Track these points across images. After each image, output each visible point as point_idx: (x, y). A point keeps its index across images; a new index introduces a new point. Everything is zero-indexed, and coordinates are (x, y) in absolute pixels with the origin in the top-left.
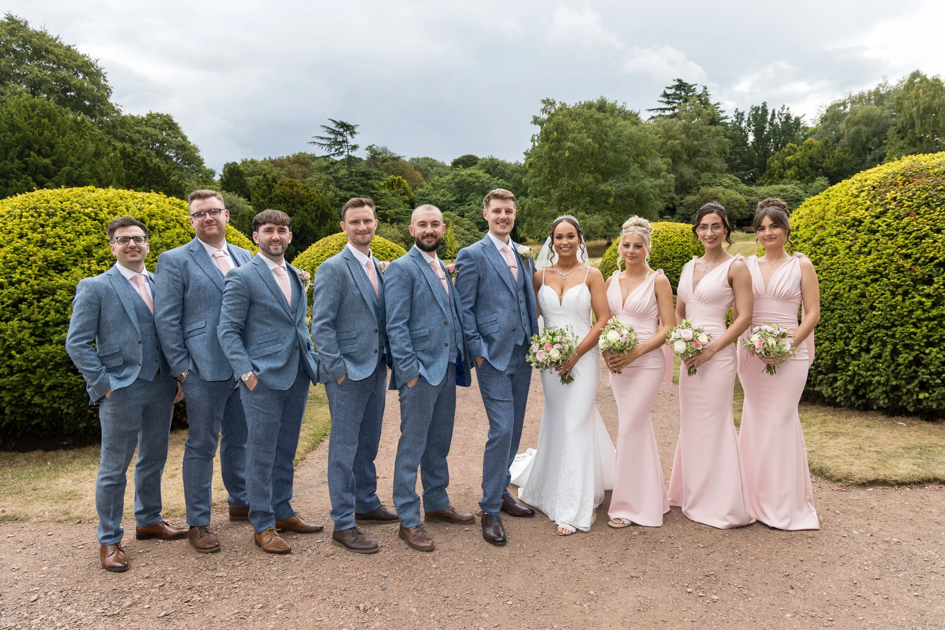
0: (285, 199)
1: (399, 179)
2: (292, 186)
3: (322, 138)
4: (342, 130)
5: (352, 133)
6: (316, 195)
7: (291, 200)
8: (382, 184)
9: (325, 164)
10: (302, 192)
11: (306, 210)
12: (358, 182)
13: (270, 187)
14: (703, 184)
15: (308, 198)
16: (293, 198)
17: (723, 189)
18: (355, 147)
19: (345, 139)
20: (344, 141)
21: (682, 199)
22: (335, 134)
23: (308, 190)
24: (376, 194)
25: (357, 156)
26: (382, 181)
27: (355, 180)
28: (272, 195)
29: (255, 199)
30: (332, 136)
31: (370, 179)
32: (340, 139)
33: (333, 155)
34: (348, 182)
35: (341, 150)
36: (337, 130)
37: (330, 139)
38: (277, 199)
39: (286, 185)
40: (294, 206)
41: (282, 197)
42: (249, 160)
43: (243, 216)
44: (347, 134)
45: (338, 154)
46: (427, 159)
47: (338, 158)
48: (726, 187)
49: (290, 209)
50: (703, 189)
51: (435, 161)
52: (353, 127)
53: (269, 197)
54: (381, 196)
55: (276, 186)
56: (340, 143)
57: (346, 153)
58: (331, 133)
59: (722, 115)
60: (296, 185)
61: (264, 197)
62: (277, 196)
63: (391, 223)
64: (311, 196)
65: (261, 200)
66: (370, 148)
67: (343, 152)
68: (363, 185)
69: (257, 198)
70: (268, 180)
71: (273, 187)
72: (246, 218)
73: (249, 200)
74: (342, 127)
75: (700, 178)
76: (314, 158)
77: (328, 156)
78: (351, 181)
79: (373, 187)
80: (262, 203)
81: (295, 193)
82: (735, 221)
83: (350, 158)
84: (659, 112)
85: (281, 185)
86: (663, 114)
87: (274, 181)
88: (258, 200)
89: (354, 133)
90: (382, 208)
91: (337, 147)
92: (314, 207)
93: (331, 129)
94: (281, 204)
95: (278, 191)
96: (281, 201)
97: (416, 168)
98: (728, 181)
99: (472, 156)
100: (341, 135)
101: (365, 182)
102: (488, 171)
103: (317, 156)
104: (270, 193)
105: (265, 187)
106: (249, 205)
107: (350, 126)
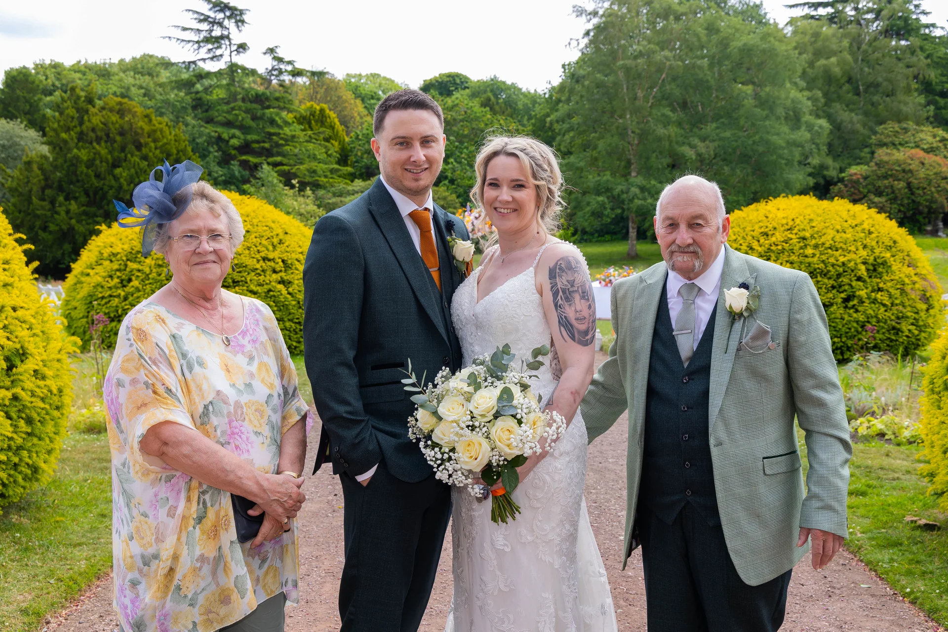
0: (108, 135)
1: (322, 111)
2: (121, 112)
3: (185, 29)
4: (220, 16)
5: (240, 22)
6: (166, 129)
7: (118, 138)
8: (289, 117)
9: (185, 76)
10: (141, 124)
11: (145, 158)
12: (247, 111)
13: (82, 112)
14: (882, 145)
15: (149, 137)
16: (122, 133)
17: (922, 154)
18: (242, 47)
19: (226, 33)
20: (222, 37)
21: (842, 170)
22: (211, 22)
23: (150, 121)
24: (278, 134)
25: (249, 65)
26: (290, 111)
27: (240, 109)
28: (84, 127)
29: (52, 133)
30: (205, 26)
31: (268, 107)
32: (217, 32)
33: (204, 60)
34: (228, 112)
35: (218, 52)
36: (212, 14)
37: (199, 31)
38: (92, 135)
39: (111, 110)
40: (123, 149)
41: (102, 130)
42: (48, 62)
43: (29, 164)
44: (230, 24)
45: (212, 59)
46: (375, 76)
47: (212, 67)
48: (927, 151)
49: (116, 154)
50: (882, 154)
51: (393, 81)
52: (242, 12)
53: (78, 129)
54: (286, 140)
55: (93, 110)
56: (218, 40)
57: (226, 58)
58: (200, 21)
59: (924, 20)
60: (129, 111)
61: (68, 130)
62: (93, 130)
63: (302, 189)
64: (155, 131)
65: (64, 135)
66: (271, 51)
67: (221, 56)
68: (254, 118)
69: (55, 130)
70: (79, 98)
71: (87, 112)
72: (35, 167)
73: (44, 135)
74: (222, 10)
75: (875, 133)
76: (167, 64)
77: (194, 62)
78: (233, 109)
79: (272, 122)
80: (65, 142)
81: (126, 127)
82: (942, 215)
83: (233, 68)
84: (806, 11)
85: (103, 108)
86: (813, 13)
87: (90, 101)
88: (58, 134)
89: (243, 22)
90: (285, 161)
91: (210, 46)
92: (162, 152)
93: (203, 14)
94: (99, 143)
95: (96, 120)
96: (101, 138)
97: (356, 92)
98: (930, 139)
99: (458, 75)
100: (220, 24)
101: (259, 113)
102: (486, 104)
103: (173, 60)
104: (81, 123)
105: (71, 112)
106: (43, 143)
107: (236, 9)
